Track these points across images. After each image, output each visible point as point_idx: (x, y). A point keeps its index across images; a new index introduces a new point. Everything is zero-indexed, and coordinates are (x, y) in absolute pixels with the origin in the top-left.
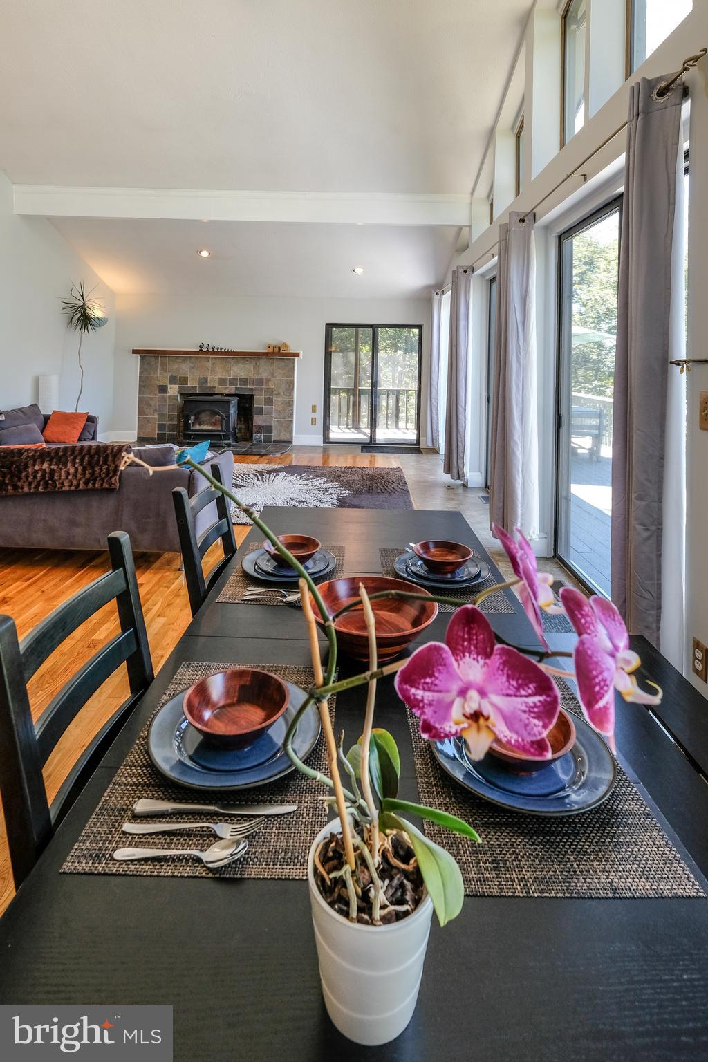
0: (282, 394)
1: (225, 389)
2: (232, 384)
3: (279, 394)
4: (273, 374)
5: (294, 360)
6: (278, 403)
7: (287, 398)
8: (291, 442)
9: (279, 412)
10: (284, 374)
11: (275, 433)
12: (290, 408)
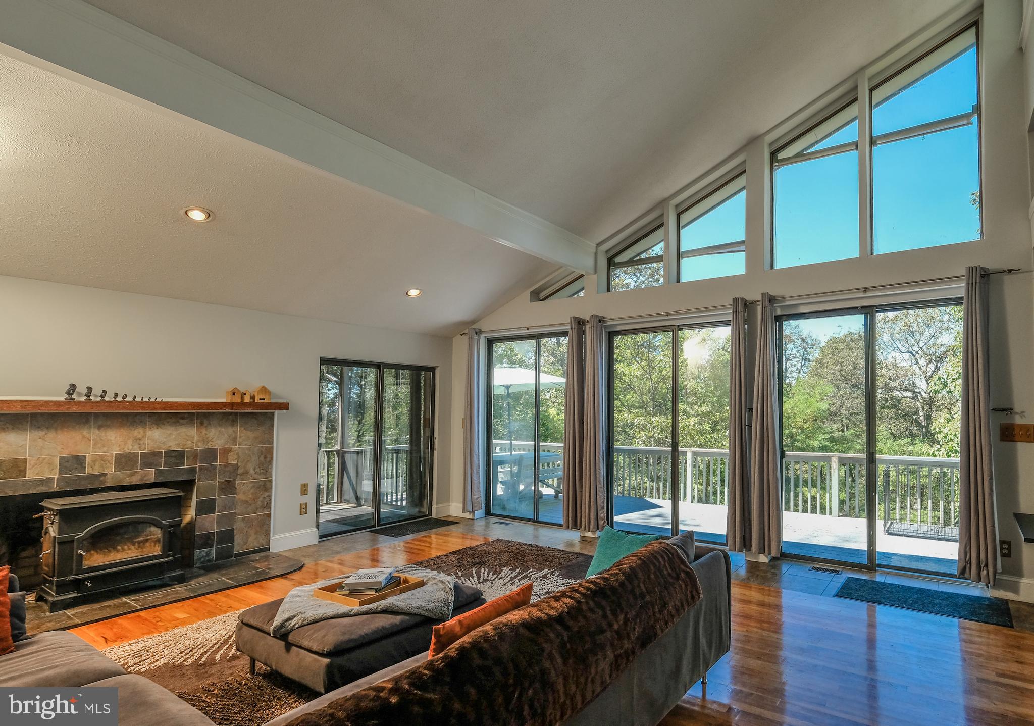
0: (252, 471)
1: (132, 475)
2: (147, 464)
3: (246, 472)
4: (234, 440)
5: (273, 414)
6: (244, 488)
7: (261, 478)
8: (268, 549)
9: (247, 502)
10: (256, 438)
11: (238, 539)
12: (267, 494)
